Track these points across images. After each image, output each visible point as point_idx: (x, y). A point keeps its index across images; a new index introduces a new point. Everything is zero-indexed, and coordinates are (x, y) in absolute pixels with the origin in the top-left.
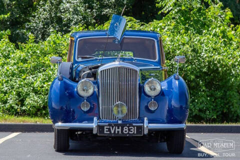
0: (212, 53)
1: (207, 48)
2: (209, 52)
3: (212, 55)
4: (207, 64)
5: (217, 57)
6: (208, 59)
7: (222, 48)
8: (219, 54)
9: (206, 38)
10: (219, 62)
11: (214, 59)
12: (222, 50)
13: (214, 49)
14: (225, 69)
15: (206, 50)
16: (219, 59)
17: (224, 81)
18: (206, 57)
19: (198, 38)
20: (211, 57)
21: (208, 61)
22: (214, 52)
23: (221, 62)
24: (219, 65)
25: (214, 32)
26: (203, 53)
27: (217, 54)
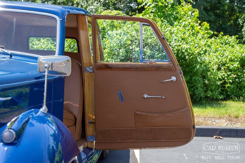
0: (181, 42)
1: (176, 38)
2: (178, 41)
3: (181, 44)
4: (176, 52)
5: (185, 46)
6: (176, 48)
7: (189, 38)
8: (187, 43)
9: (176, 28)
10: (186, 51)
11: (182, 48)
12: (190, 39)
13: (183, 39)
14: (191, 57)
15: (176, 40)
16: (187, 48)
17: (191, 67)
18: (175, 46)
19: (170, 28)
20: (180, 46)
21: (177, 50)
22: (182, 42)
23: (189, 51)
24: (186, 54)
25: (183, 24)
26: (172, 42)
27: (185, 43)
